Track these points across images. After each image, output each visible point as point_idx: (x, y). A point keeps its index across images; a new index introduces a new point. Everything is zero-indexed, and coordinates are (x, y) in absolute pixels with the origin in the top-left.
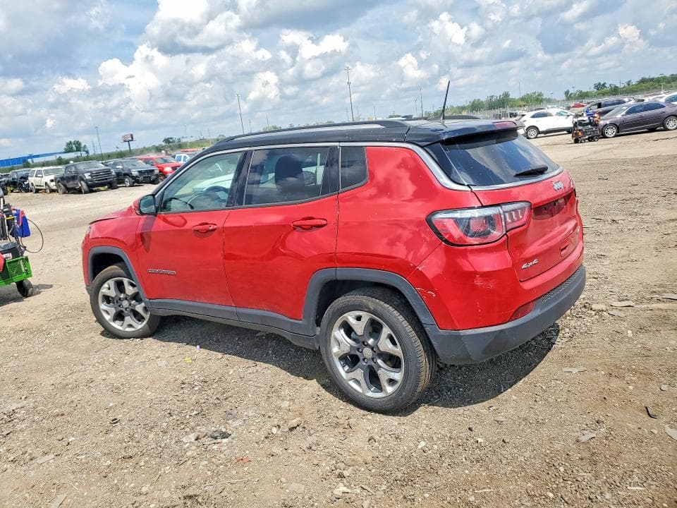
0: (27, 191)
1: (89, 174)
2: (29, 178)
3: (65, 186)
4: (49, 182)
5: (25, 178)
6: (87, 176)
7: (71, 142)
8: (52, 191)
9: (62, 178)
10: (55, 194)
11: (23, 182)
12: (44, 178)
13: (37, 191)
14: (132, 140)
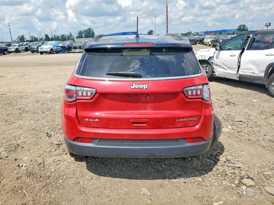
0: (203, 44)
1: (222, 40)
2: (205, 39)
3: (213, 44)
4: (209, 42)
5: (203, 39)
6: (221, 41)
7: (241, 25)
8: (210, 45)
9: (213, 41)
10: (210, 47)
11: (203, 41)
12: (208, 40)
13: (206, 45)
14: (270, 25)
